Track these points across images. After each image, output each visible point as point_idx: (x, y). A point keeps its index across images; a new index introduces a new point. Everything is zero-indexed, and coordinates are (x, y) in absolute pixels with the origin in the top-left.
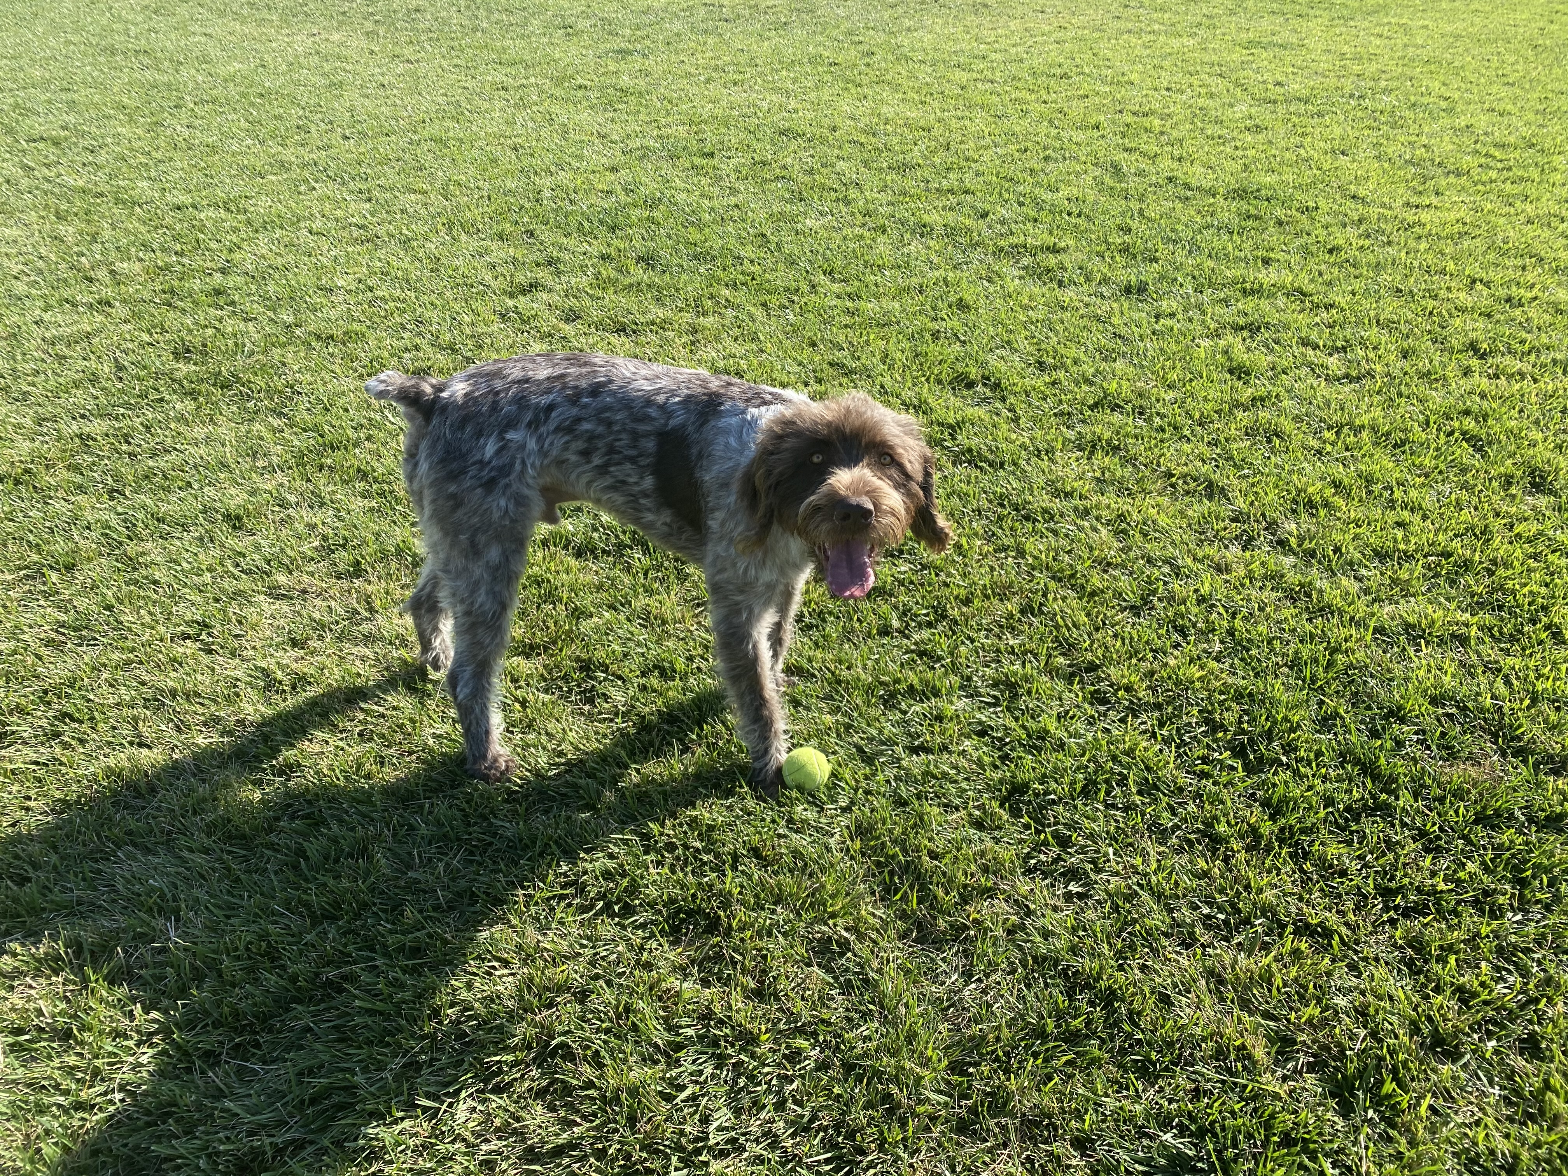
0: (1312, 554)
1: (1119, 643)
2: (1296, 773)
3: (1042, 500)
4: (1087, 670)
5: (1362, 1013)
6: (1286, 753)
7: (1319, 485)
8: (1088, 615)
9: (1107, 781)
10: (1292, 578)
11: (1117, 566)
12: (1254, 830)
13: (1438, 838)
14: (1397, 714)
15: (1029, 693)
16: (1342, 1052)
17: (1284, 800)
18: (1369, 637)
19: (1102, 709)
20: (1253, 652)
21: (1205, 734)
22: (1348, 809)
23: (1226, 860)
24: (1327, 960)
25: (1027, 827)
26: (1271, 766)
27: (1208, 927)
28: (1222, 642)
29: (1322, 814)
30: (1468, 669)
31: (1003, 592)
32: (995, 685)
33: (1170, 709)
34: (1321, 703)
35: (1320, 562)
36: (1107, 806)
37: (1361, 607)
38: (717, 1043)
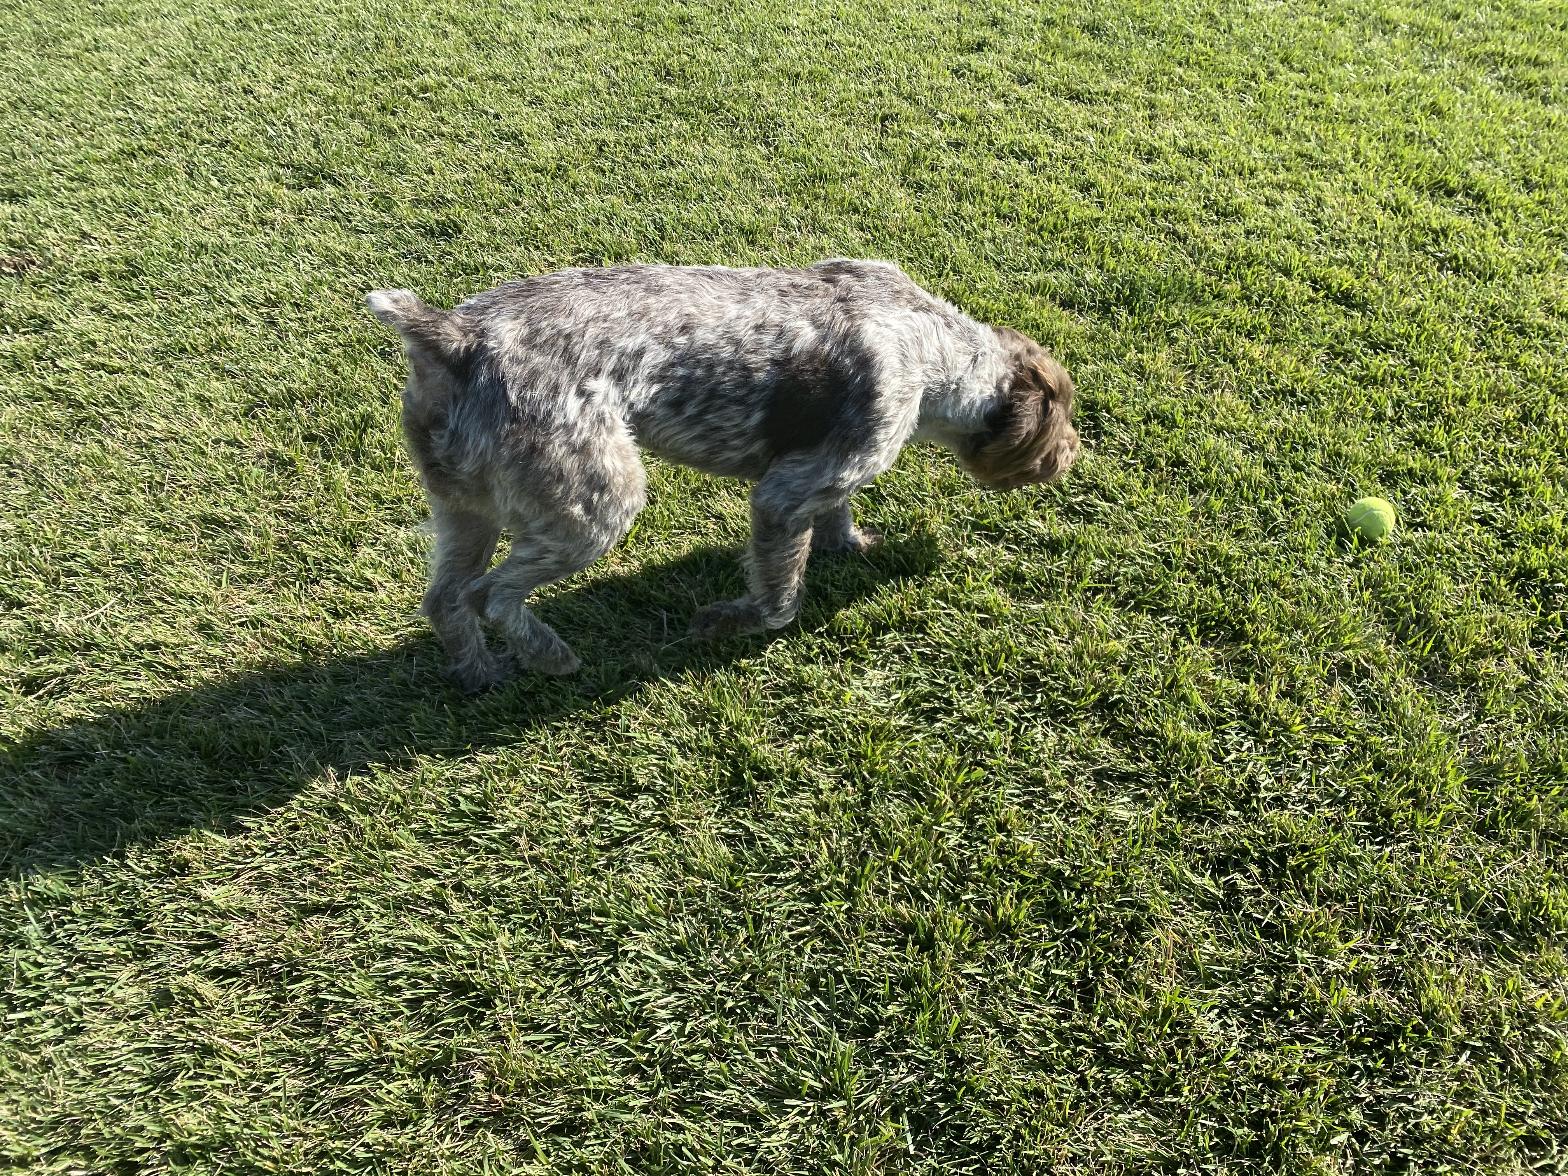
38: (1257, 724)
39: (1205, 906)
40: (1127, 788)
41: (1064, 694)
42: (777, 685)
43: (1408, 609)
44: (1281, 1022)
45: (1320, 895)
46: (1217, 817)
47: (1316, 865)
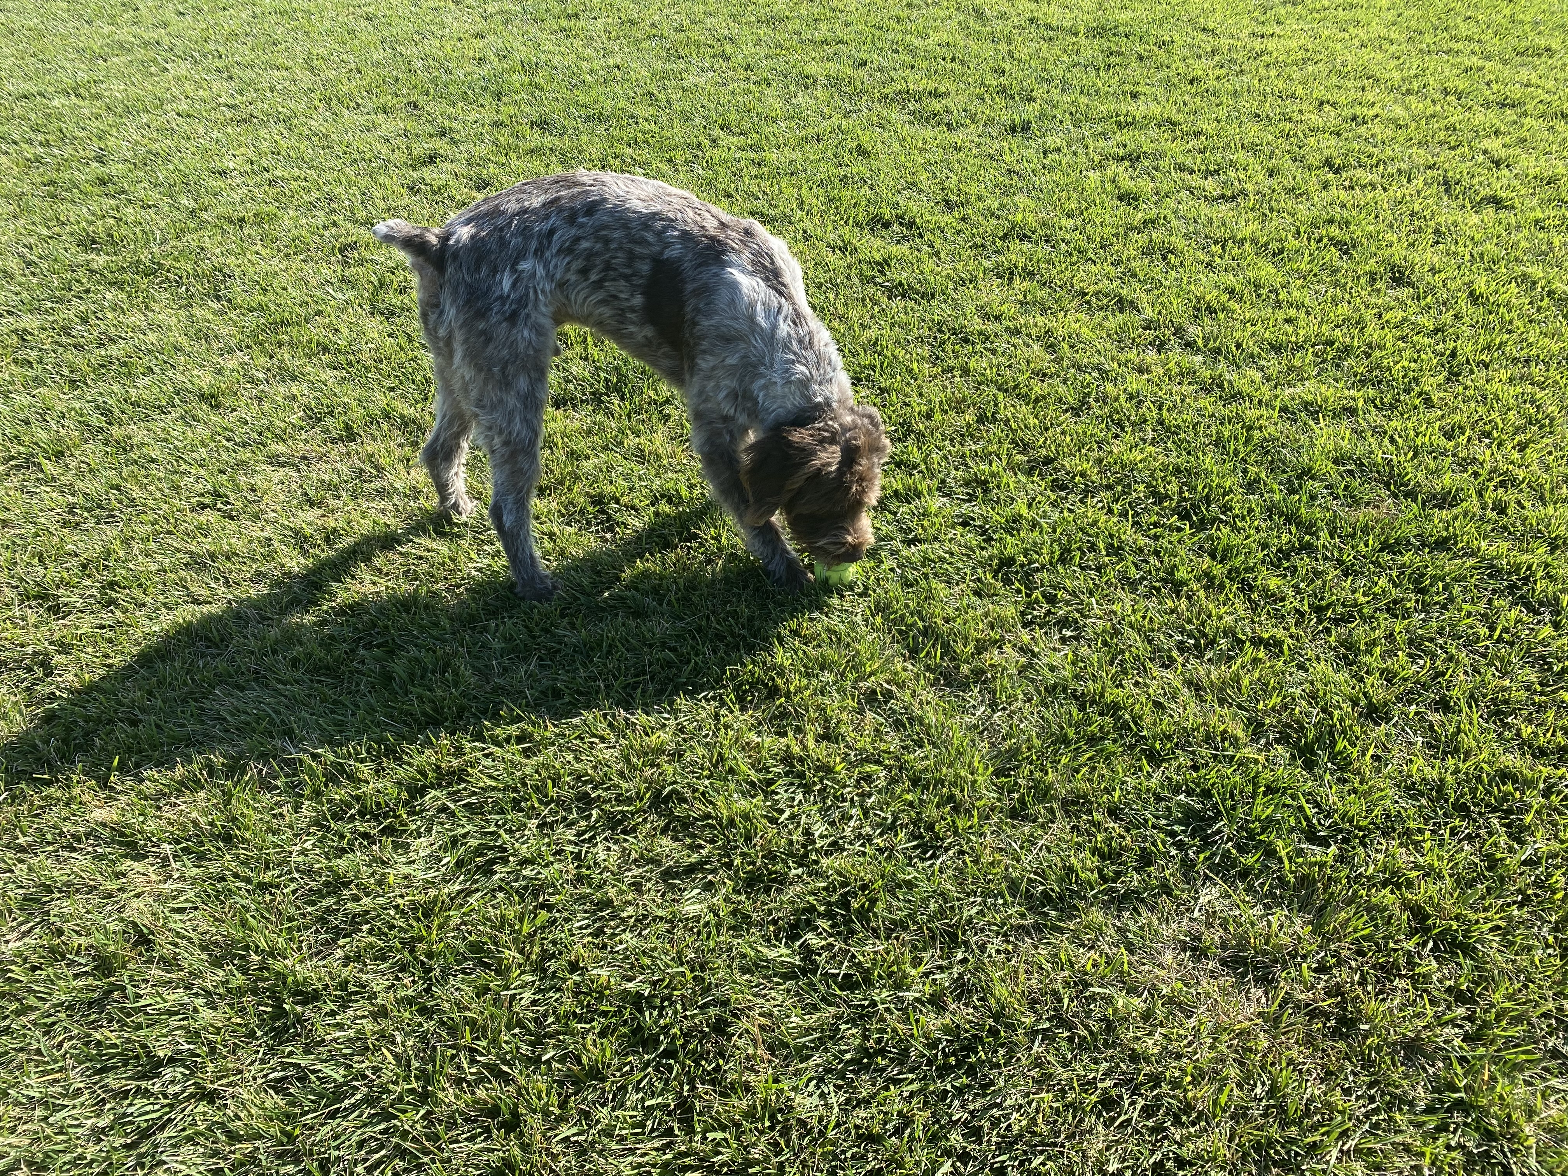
0: (1217, 351)
1: (1068, 439)
2: (1234, 528)
3: (976, 324)
4: (1045, 464)
5: (1313, 697)
6: (1224, 513)
7: (1215, 293)
8: (1036, 417)
9: (1079, 549)
10: (1205, 373)
11: (1051, 377)
12: (1206, 574)
13: (1353, 565)
14: (1307, 473)
15: (998, 487)
16: (1302, 727)
17: (1228, 549)
18: (1276, 415)
19: (1063, 494)
20: (1183, 435)
21: (1154, 503)
22: (1280, 550)
23: (1189, 598)
24: (1281, 663)
25: (1019, 591)
26: (1212, 525)
27: (1181, 651)
28: (1154, 430)
29: (1260, 555)
30: (1359, 434)
31: (958, 405)
32: (967, 484)
33: (1120, 488)
34: (1245, 471)
35: (1226, 358)
36: (1082, 568)
37: (1266, 392)
38: (801, 775)
39: (786, 977)
40: (694, 880)
41: (619, 802)
42: (310, 890)
43: (914, 624)
44: (875, 1071)
45: (887, 929)
46: (782, 881)
47: (877, 900)
